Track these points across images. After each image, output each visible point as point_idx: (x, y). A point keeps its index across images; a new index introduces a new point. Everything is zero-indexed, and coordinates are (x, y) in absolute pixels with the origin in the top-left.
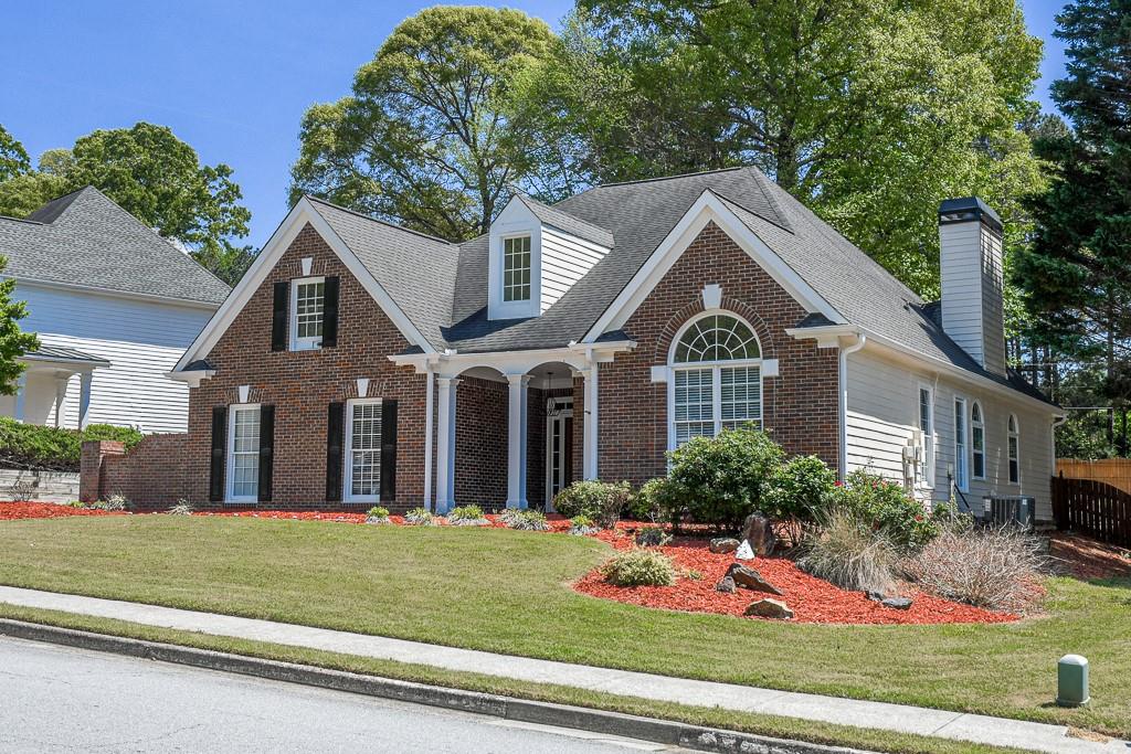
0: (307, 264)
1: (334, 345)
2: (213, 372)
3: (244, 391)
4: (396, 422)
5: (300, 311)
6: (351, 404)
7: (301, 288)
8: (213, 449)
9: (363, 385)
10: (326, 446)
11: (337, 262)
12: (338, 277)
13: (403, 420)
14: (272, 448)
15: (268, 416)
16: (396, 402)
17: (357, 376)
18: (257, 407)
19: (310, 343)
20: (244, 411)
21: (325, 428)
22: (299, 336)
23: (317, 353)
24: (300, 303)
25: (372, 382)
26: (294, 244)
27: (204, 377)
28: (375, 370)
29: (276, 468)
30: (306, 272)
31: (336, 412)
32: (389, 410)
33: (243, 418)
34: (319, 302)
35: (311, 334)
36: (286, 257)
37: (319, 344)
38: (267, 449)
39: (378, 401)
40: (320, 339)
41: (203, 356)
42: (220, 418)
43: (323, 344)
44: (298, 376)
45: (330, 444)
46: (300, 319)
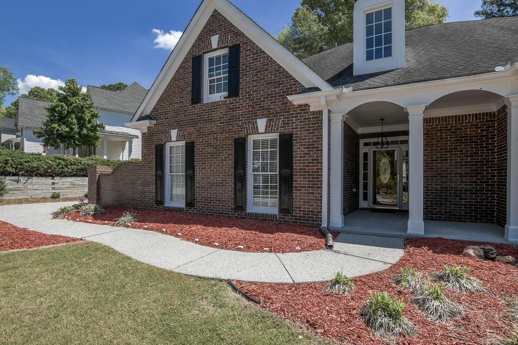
0: (215, 40)
1: (237, 95)
2: (154, 122)
3: (174, 133)
4: (292, 152)
5: (210, 76)
6: (252, 138)
7: (211, 60)
8: (156, 172)
9: (262, 123)
10: (233, 170)
11: (238, 34)
12: (239, 45)
13: (298, 150)
14: (194, 171)
15: (190, 149)
16: (291, 135)
17: (257, 116)
18: (183, 143)
19: (219, 96)
20: (175, 146)
21: (232, 158)
22: (210, 94)
23: (224, 103)
24: (210, 70)
25: (269, 121)
26: (205, 27)
27: (148, 125)
28: (272, 111)
29: (197, 185)
30: (214, 46)
31: (240, 145)
32: (286, 142)
33: (174, 151)
34: (224, 67)
35: (219, 91)
36: (200, 38)
37: (225, 98)
38: (190, 172)
39: (275, 136)
40: (226, 94)
41: (148, 111)
42: (160, 151)
43: (229, 96)
44: (211, 120)
45: (236, 168)
46: (211, 82)
